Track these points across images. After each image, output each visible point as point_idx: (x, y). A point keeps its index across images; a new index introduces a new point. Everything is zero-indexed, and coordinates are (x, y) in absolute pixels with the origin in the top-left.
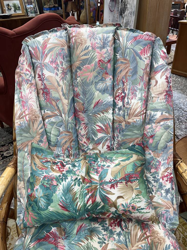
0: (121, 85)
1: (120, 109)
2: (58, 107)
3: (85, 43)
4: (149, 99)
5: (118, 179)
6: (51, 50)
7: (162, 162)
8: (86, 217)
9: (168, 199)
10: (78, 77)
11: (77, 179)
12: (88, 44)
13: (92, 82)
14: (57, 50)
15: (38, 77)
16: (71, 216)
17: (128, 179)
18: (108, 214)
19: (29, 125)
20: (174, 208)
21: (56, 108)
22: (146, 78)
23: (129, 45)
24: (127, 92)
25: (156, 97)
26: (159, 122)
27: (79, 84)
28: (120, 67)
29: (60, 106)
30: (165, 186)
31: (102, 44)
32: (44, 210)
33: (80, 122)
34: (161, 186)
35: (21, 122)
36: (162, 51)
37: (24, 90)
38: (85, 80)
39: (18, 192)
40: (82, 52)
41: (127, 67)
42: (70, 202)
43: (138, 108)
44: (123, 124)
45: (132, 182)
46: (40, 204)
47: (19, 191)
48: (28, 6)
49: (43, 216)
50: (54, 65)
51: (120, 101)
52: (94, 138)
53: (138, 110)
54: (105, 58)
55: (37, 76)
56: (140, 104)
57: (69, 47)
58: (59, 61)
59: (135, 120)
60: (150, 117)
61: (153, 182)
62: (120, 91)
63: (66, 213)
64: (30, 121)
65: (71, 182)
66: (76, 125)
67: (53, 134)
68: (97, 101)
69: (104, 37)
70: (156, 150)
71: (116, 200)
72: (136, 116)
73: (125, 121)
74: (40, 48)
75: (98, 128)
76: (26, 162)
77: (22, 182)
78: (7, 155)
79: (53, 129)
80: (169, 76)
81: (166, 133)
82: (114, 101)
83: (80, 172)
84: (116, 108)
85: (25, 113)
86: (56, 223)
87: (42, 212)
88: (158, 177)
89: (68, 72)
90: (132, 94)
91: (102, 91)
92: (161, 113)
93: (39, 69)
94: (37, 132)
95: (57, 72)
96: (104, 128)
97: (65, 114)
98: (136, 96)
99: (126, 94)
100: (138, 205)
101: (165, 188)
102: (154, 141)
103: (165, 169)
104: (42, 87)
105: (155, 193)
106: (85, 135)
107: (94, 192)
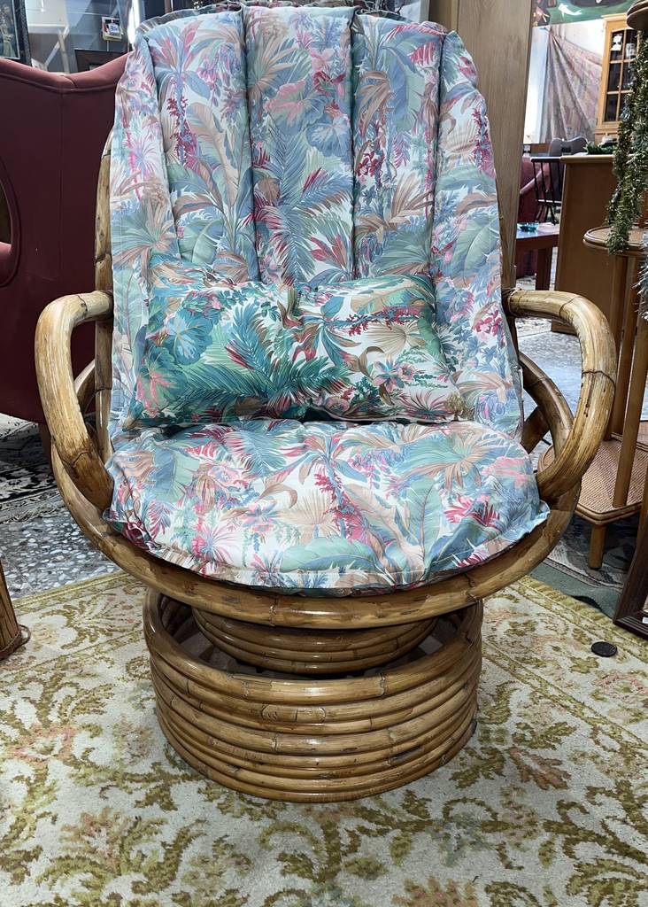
0: (370, 134)
1: (369, 196)
2: (215, 184)
3: (285, 32)
4: (440, 166)
5: (369, 315)
6: (204, 44)
7: (475, 294)
8: (291, 400)
9: (492, 369)
10: (265, 115)
11: (268, 304)
12: (292, 34)
13: (301, 124)
14: (218, 46)
15: (169, 108)
16: (255, 381)
17: (392, 316)
18: (344, 390)
19: (144, 210)
20: (506, 384)
21: (210, 185)
22: (429, 119)
23: (385, 39)
24: (384, 149)
25: (454, 158)
26: (464, 211)
27: (268, 132)
28: (367, 91)
29: (219, 181)
30: (484, 344)
31: (323, 37)
32: (190, 362)
33: (268, 232)
34: (475, 345)
35: (126, 201)
36: (463, 58)
37: (136, 129)
38: (282, 119)
39: (114, 357)
40: (276, 52)
41: (384, 89)
42: (253, 347)
43: (414, 187)
44: (380, 231)
45: (401, 322)
46: (179, 347)
47: (116, 355)
49: (188, 377)
50: (209, 80)
51: (369, 174)
52: (305, 274)
53: (415, 193)
54: (330, 70)
55: (166, 104)
56: (418, 178)
57: (245, 50)
58: (222, 70)
59: (408, 218)
60: (443, 205)
61: (455, 343)
62: (368, 151)
63: (244, 371)
64: (146, 200)
65: (256, 306)
66: (256, 245)
67: (197, 255)
68: (313, 172)
69: (327, 23)
70: (462, 272)
71: (364, 355)
72: (411, 207)
73: (384, 224)
74: (178, 39)
75: (315, 247)
76: (134, 291)
77: (125, 337)
79: (199, 241)
80: (481, 111)
81: (481, 233)
82: (354, 179)
83: (275, 295)
84: (360, 194)
85: (136, 181)
86: (214, 416)
87: (185, 368)
88: (467, 329)
89: (241, 105)
90: (398, 154)
91: (325, 148)
92: (467, 188)
93: (173, 85)
94: (162, 233)
95: (215, 96)
96: (330, 246)
97: (231, 206)
98: (407, 157)
99: (382, 155)
100: (417, 367)
101: (485, 347)
102: (456, 253)
103: (482, 306)
104: (179, 130)
105: (462, 365)
106: (279, 266)
107: (311, 338)
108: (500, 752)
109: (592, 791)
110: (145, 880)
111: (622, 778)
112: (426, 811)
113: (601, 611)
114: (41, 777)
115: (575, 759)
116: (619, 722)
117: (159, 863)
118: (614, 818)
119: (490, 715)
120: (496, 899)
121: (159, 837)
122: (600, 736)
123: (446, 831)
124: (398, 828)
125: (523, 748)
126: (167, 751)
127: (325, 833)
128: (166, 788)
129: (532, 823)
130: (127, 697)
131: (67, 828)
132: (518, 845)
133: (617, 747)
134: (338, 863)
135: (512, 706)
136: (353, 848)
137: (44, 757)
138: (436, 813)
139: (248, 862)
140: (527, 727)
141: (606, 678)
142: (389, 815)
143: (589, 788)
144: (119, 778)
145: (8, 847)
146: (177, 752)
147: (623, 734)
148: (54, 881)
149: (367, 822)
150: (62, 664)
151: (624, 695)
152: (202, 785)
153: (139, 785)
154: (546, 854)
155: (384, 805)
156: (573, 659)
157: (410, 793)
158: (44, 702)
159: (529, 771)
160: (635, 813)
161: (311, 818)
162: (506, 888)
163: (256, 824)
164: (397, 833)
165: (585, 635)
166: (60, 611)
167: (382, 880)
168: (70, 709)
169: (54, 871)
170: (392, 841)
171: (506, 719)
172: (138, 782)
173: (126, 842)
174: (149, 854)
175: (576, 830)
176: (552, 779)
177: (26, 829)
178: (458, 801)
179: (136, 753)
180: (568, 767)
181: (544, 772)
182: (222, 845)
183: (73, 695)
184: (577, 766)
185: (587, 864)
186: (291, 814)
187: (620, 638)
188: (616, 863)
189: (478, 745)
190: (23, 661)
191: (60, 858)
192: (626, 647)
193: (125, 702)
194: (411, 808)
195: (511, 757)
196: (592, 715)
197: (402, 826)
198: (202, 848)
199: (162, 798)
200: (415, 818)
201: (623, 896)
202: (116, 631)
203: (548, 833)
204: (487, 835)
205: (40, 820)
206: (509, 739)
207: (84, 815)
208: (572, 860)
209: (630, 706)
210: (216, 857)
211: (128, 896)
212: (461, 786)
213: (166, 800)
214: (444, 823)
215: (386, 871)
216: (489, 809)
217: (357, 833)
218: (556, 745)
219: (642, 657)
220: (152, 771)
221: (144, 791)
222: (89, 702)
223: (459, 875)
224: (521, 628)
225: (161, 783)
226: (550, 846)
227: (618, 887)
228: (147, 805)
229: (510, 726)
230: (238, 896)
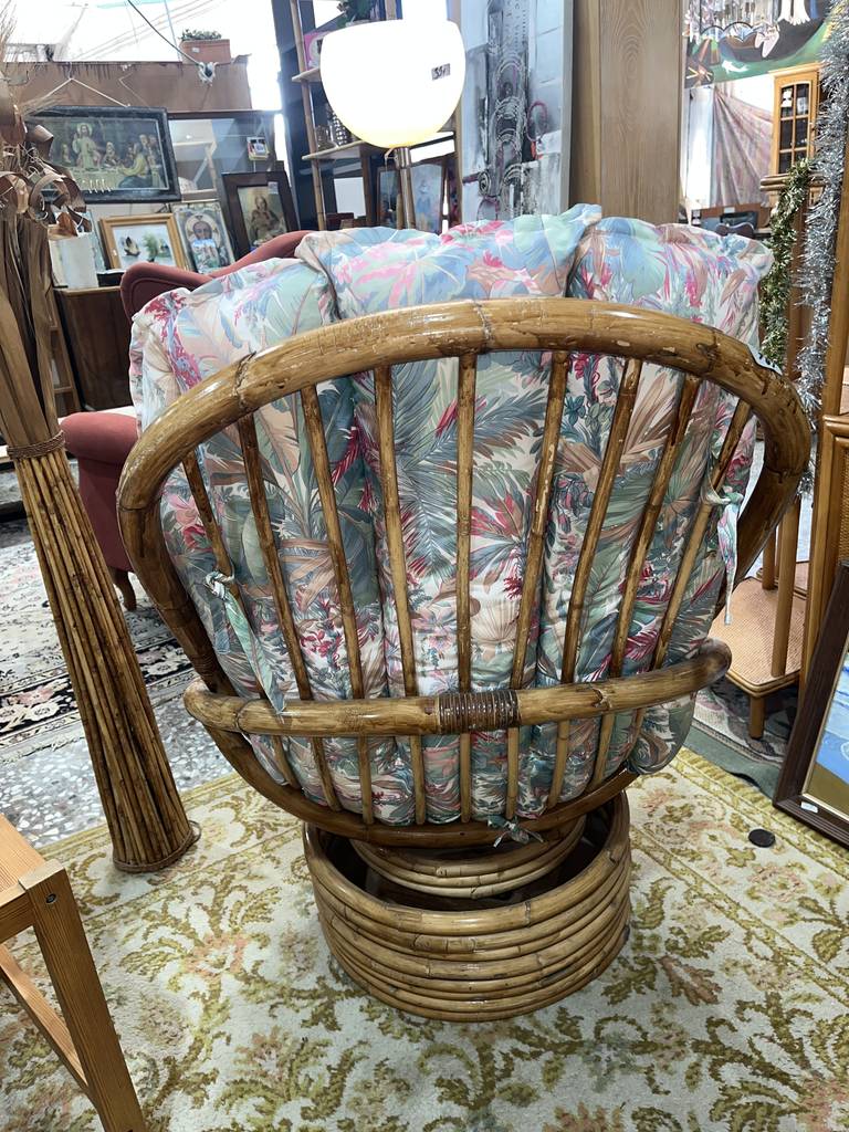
48: (197, 245)
78: (161, 673)
108: (652, 962)
109: (742, 1006)
110: (312, 1106)
111: (773, 990)
112: (578, 1031)
113: (761, 791)
114: (215, 994)
115: (727, 969)
116: (773, 924)
117: (325, 1088)
118: (762, 1035)
119: (644, 919)
120: (641, 1126)
121: (324, 1061)
122: (754, 942)
123: (597, 1053)
124: (550, 1050)
125: (675, 956)
126: (331, 963)
127: (480, 1056)
128: (330, 1005)
129: (681, 1043)
130: (294, 901)
131: (241, 1050)
132: (666, 1067)
133: (770, 954)
134: (492, 1089)
135: (666, 908)
136: (507, 1073)
137: (217, 971)
138: (587, 1033)
139: (408, 1088)
140: (680, 932)
141: (763, 873)
142: (542, 1035)
143: (739, 1002)
144: (288, 995)
145: (188, 1069)
146: (340, 966)
147: (777, 939)
148: (231, 1105)
149: (520, 1043)
150: (232, 864)
151: (780, 892)
152: (363, 1002)
153: (305, 1002)
154: (693, 1078)
155: (537, 1025)
156: (729, 850)
157: (563, 1011)
158: (216, 908)
159: (681, 984)
160: (783, 1029)
161: (467, 1039)
162: (652, 1114)
163: (416, 1046)
164: (548, 1055)
165: (742, 821)
166: (227, 803)
167: (533, 1107)
168: (240, 916)
169: (230, 1095)
170: (543, 1065)
171: (659, 923)
172: (304, 998)
173: (295, 1064)
174: (316, 1079)
175: (724, 1049)
176: (702, 992)
177: (204, 1050)
178: (609, 1019)
179: (303, 966)
180: (719, 978)
181: (696, 985)
182: (383, 1069)
183: (242, 900)
184: (728, 977)
185: (732, 1087)
186: (448, 1035)
187: (780, 825)
188: (760, 1085)
189: (631, 955)
190: (196, 862)
191: (235, 1082)
192: (784, 835)
193: (291, 907)
194: (564, 1028)
195: (664, 968)
196: (746, 918)
197: (554, 1047)
198: (365, 1073)
199: (326, 1017)
200: (567, 1038)
201: (764, 1122)
202: (280, 825)
203: (696, 1055)
204: (637, 1057)
205: (216, 1040)
206: (662, 946)
207: (255, 1035)
208: (717, 1083)
209: (786, 906)
210: (378, 1082)
211: (298, 1122)
212: (613, 1002)
213: (330, 1019)
214: (595, 1044)
215: (538, 1097)
216: (639, 1029)
217: (511, 1056)
218: (708, 952)
219: (801, 847)
220: (317, 986)
221: (310, 1009)
222: (258, 908)
223: (607, 1101)
224: (677, 814)
225: (325, 1000)
226: (697, 1068)
227: (760, 1112)
228: (313, 1024)
229: (663, 931)
230: (399, 1124)
